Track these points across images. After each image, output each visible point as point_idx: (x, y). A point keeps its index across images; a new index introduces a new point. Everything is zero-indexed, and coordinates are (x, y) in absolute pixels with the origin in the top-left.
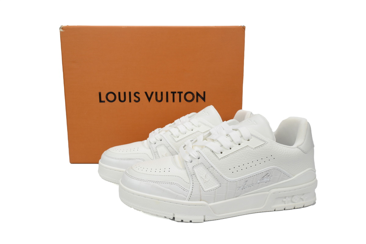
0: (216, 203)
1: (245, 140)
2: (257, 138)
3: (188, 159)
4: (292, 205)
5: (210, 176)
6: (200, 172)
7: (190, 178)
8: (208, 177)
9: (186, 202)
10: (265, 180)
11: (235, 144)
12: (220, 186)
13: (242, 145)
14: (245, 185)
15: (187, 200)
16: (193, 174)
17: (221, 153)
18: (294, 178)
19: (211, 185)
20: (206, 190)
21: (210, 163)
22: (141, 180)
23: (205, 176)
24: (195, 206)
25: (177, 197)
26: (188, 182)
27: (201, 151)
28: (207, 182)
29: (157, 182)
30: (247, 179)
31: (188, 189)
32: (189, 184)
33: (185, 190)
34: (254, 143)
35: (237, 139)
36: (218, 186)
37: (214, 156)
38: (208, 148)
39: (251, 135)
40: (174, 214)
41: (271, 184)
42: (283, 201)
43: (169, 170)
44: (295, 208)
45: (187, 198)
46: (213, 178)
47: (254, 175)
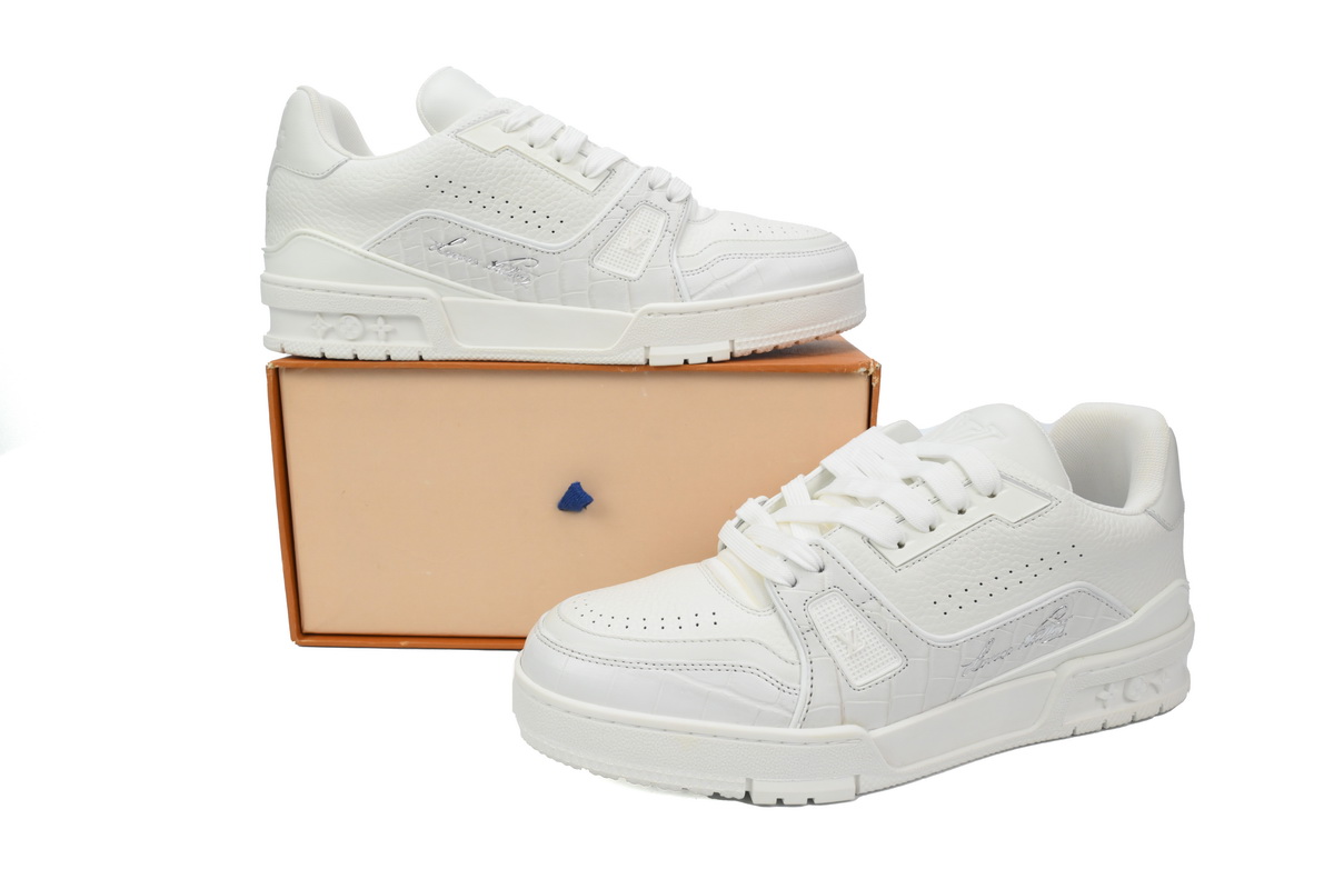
0: (892, 726)
1: (980, 494)
2: (1023, 485)
3: (782, 573)
4: (1126, 710)
5: (869, 633)
6: (833, 616)
7: (798, 644)
8: (861, 637)
9: (793, 732)
10: (1050, 631)
11: (948, 510)
12: (904, 665)
13: (973, 515)
14: (986, 656)
15: (796, 727)
16: (808, 628)
17: (900, 546)
18: (1136, 617)
19: (873, 664)
20: (858, 683)
21: (867, 583)
22: (613, 663)
23: (852, 632)
24: (827, 746)
25: (759, 718)
26: (793, 658)
27: (826, 543)
28: (860, 652)
29: (678, 667)
30: (993, 635)
31: (798, 686)
32: (798, 666)
33: (786, 689)
34: (1014, 505)
35: (954, 494)
36: (897, 664)
37: (876, 557)
38: (848, 528)
39: (1002, 476)
40: (750, 781)
41: (1067, 643)
42: (1098, 699)
43: (715, 619)
44: (1138, 718)
45: (795, 718)
46: (878, 639)
47: (1018, 616)
